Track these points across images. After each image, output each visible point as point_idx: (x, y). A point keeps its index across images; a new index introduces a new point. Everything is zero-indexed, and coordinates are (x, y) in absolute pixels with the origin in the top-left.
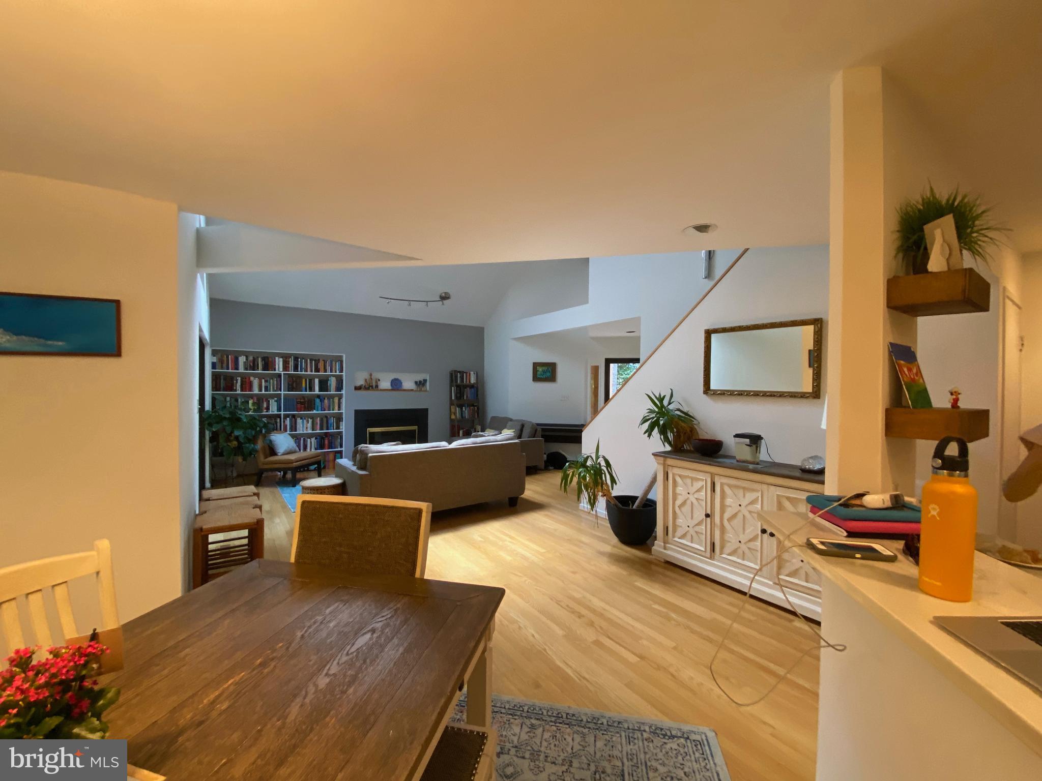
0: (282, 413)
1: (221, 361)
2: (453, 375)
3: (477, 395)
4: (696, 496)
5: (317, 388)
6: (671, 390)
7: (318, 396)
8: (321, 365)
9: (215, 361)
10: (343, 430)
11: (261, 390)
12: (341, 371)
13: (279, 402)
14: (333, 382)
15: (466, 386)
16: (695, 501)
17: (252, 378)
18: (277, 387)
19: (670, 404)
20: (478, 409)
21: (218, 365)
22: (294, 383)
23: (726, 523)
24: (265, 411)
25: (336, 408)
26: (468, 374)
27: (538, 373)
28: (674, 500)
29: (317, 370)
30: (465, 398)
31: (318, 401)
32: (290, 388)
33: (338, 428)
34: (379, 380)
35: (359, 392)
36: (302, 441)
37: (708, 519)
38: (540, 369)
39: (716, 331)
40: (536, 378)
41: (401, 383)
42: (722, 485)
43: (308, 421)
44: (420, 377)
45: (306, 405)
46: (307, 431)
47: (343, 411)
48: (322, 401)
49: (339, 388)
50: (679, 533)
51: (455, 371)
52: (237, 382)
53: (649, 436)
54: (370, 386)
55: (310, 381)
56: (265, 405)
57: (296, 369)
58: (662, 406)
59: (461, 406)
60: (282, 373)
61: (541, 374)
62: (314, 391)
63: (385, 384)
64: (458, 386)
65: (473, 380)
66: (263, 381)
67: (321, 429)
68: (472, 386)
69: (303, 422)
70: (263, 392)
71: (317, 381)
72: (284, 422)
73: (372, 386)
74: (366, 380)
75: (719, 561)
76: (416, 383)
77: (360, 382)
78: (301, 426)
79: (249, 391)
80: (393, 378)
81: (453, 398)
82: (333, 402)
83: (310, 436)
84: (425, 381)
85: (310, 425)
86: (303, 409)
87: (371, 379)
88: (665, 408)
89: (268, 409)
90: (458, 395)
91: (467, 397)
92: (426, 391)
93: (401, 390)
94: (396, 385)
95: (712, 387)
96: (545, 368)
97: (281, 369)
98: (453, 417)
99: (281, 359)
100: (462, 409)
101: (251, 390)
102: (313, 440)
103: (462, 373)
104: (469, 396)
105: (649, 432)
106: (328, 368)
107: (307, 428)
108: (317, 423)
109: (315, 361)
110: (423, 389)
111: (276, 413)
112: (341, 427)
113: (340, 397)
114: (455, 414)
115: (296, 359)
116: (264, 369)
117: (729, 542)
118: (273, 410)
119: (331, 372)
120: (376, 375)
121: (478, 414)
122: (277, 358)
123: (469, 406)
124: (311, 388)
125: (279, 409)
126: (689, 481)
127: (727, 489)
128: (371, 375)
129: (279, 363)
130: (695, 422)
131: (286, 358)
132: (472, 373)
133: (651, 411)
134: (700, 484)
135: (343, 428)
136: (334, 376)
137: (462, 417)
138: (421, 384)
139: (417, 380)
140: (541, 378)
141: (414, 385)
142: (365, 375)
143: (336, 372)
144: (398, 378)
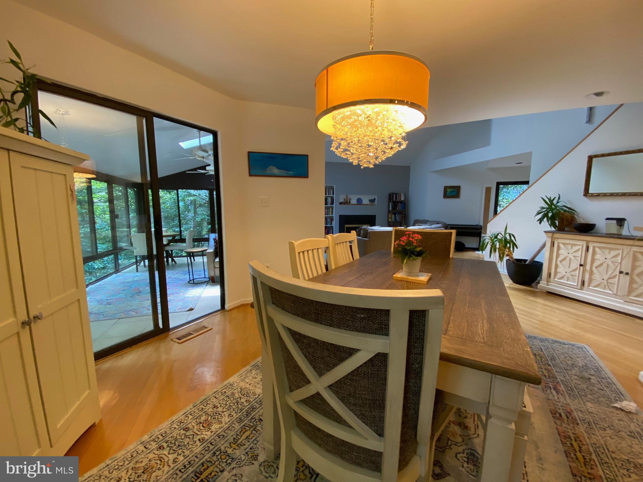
2: (391, 196)
3: (405, 208)
4: (574, 254)
6: (559, 195)
10: (334, 225)
12: (333, 194)
14: (329, 200)
15: (398, 202)
16: (573, 258)
19: (558, 202)
20: (405, 215)
23: (594, 269)
25: (331, 213)
26: (400, 195)
27: (448, 192)
28: (557, 257)
30: (397, 209)
33: (331, 224)
34: (351, 199)
35: (341, 205)
37: (582, 268)
38: (449, 190)
39: (596, 156)
40: (446, 196)
41: (362, 201)
42: (594, 247)
44: (372, 197)
47: (334, 215)
49: (332, 203)
50: (559, 276)
51: (392, 193)
53: (540, 223)
54: (346, 202)
58: (552, 204)
59: (395, 214)
61: (450, 194)
63: (354, 201)
64: (393, 202)
65: (402, 199)
68: (401, 202)
73: (347, 202)
74: (344, 199)
75: (586, 291)
76: (370, 200)
77: (342, 200)
80: (358, 197)
81: (390, 209)
82: (329, 210)
84: (375, 199)
87: (347, 198)
88: (554, 205)
90: (394, 207)
91: (399, 208)
92: (375, 205)
93: (361, 205)
94: (359, 201)
95: (590, 192)
96: (451, 189)
98: (390, 220)
100: (395, 215)
103: (396, 194)
105: (541, 220)
106: (327, 193)
110: (373, 204)
113: (332, 208)
114: (391, 218)
117: (595, 280)
119: (329, 195)
120: (350, 196)
121: (405, 218)
123: (400, 213)
126: (570, 246)
127: (597, 249)
128: (347, 196)
130: (576, 213)
132: (402, 194)
133: (543, 208)
134: (577, 248)
135: (334, 224)
136: (330, 197)
137: (395, 220)
138: (372, 201)
139: (370, 199)
140: (449, 196)
141: (369, 201)
142: (344, 197)
143: (331, 195)
144: (360, 198)
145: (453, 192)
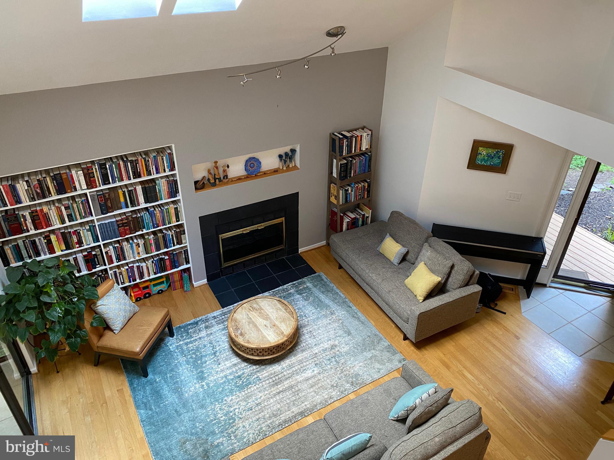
0: (100, 243)
2: (336, 144)
3: (370, 167)
5: (141, 199)
7: (146, 209)
8: (141, 167)
11: (63, 222)
12: (172, 168)
13: (92, 230)
14: (163, 187)
15: (354, 156)
17: (45, 209)
18: (85, 212)
20: (369, 186)
22: (108, 201)
24: (78, 246)
25: (174, 219)
26: (359, 139)
27: (479, 157)
29: (137, 175)
30: (352, 175)
31: (146, 216)
32: (105, 209)
33: (180, 242)
34: (228, 166)
36: (136, 270)
38: (483, 152)
40: (473, 164)
41: (260, 163)
43: (139, 244)
45: (132, 226)
46: (139, 256)
47: (183, 221)
48: (152, 215)
49: (173, 191)
51: (340, 135)
52: (25, 220)
55: (130, 192)
56: (75, 239)
57: (106, 181)
59: (345, 185)
60: (87, 191)
61: (484, 159)
62: (139, 205)
63: (237, 169)
64: (342, 158)
65: (365, 145)
66: (62, 208)
67: (158, 248)
68: (362, 155)
69: (132, 247)
70: (68, 223)
71: (139, 189)
72: (106, 252)
74: (209, 171)
76: (280, 156)
78: (131, 251)
79: (47, 227)
80: (247, 158)
81: (335, 175)
82: (168, 212)
83: (145, 260)
84: (293, 151)
85: (141, 249)
86: (128, 232)
87: (217, 168)
89: (80, 243)
90: (342, 169)
91: (355, 172)
92: (295, 168)
94: (252, 167)
96: (490, 151)
97: (84, 186)
98: (333, 200)
99: (80, 172)
100: (346, 189)
101: (49, 225)
102: (150, 264)
103: (350, 138)
104: (358, 170)
106: (153, 169)
107: (139, 253)
108: (151, 244)
109: (132, 162)
110: (291, 166)
111: (93, 245)
112: (184, 241)
113: (177, 204)
114: (337, 198)
115: (102, 166)
116: (59, 192)
118: (88, 243)
119: (157, 173)
120: (223, 161)
121: (369, 192)
122: (73, 172)
124: (134, 202)
125: (96, 240)
129: (79, 177)
132: (365, 135)
135: (186, 243)
136: (163, 177)
137: (347, 201)
138: (286, 158)
139: (282, 153)
140: (484, 165)
141: (278, 159)
143: (165, 171)
144: (254, 158)
145: (493, 158)
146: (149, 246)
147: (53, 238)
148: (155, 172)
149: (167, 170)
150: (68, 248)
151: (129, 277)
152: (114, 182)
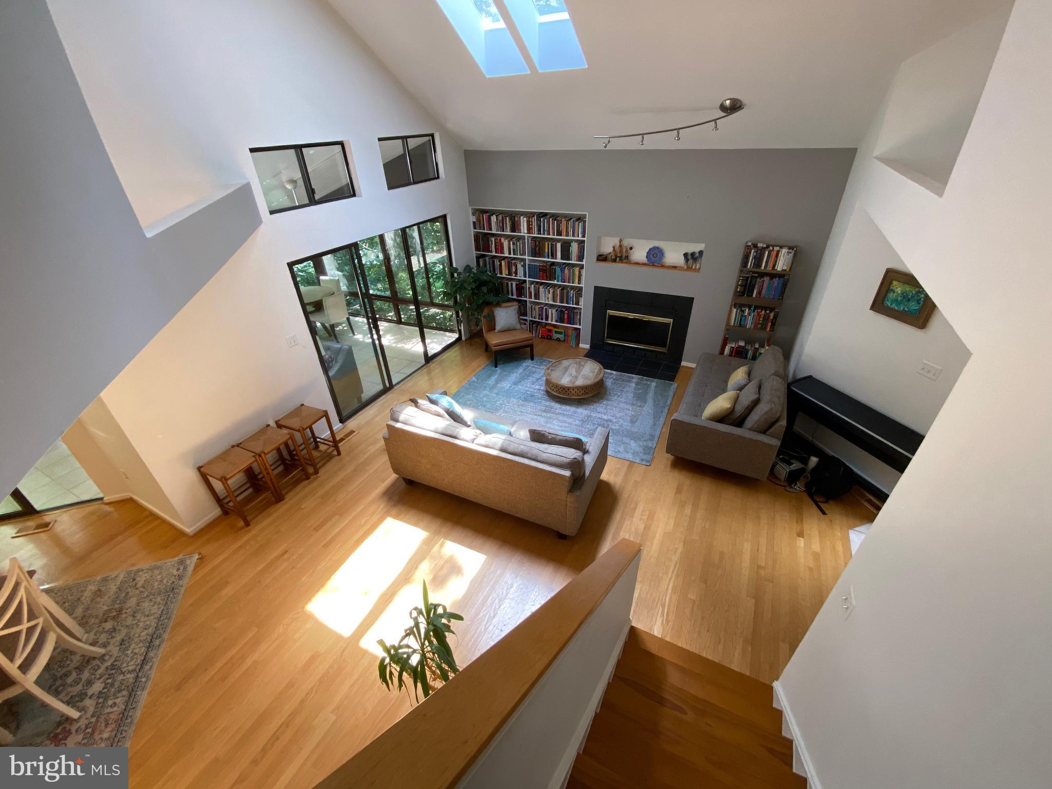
0: (527, 279)
1: (478, 220)
2: (746, 251)
3: (782, 294)
5: (559, 255)
7: (560, 265)
8: (563, 227)
9: (475, 220)
10: (582, 307)
11: (510, 253)
12: (583, 236)
13: (524, 266)
14: (574, 248)
15: (762, 275)
17: (503, 240)
18: (522, 251)
20: (775, 317)
21: (477, 224)
22: (537, 248)
24: (514, 275)
25: (577, 281)
26: (775, 254)
27: (891, 295)
29: (559, 234)
30: (754, 295)
31: (558, 270)
32: (534, 253)
33: (577, 303)
34: (632, 249)
35: (603, 263)
36: (544, 311)
38: (898, 288)
40: (879, 305)
41: (663, 255)
43: (549, 291)
44: (695, 248)
45: (548, 273)
46: (548, 301)
47: (583, 285)
48: (562, 271)
49: (581, 257)
51: (751, 245)
52: (492, 244)
54: (621, 256)
55: (553, 246)
56: (514, 270)
57: (539, 231)
59: (743, 307)
60: (526, 235)
61: (896, 300)
62: (556, 259)
63: (640, 254)
65: (782, 265)
66: (511, 243)
67: (562, 301)
68: (775, 276)
69: (545, 291)
70: (512, 256)
71: (559, 245)
72: (529, 288)
73: (621, 257)
74: (614, 247)
76: (686, 255)
77: (607, 249)
78: (544, 295)
79: (501, 254)
80: (651, 246)
82: (573, 272)
83: (552, 306)
84: (701, 253)
85: (550, 296)
86: (545, 278)
87: (621, 246)
89: (516, 273)
90: (743, 288)
91: (759, 293)
92: (698, 270)
93: (663, 266)
94: (655, 256)
97: (526, 231)
99: (525, 219)
100: (743, 311)
101: (502, 252)
102: (554, 311)
104: (763, 291)
106: (571, 231)
107: (548, 299)
108: (557, 295)
109: (557, 221)
110: (693, 267)
111: (523, 278)
112: (580, 304)
113: (581, 268)
115: (539, 218)
116: (512, 231)
118: (520, 276)
119: (573, 236)
120: (627, 242)
121: (773, 325)
122: (522, 218)
123: (759, 308)
124: (553, 255)
125: (525, 275)
128: (621, 241)
129: (524, 222)
131: (530, 215)
132: (785, 251)
135: (581, 305)
136: (576, 241)
137: (740, 325)
138: (692, 258)
139: (690, 251)
140: (893, 310)
141: (682, 258)
142: (615, 241)
143: (578, 237)
144: (658, 248)
145: (909, 300)
146: (556, 295)
147: (503, 263)
148: (571, 235)
149: (580, 236)
150: (509, 275)
151: (539, 315)
152: (544, 234)
